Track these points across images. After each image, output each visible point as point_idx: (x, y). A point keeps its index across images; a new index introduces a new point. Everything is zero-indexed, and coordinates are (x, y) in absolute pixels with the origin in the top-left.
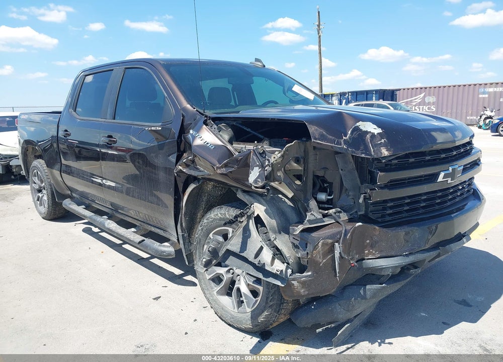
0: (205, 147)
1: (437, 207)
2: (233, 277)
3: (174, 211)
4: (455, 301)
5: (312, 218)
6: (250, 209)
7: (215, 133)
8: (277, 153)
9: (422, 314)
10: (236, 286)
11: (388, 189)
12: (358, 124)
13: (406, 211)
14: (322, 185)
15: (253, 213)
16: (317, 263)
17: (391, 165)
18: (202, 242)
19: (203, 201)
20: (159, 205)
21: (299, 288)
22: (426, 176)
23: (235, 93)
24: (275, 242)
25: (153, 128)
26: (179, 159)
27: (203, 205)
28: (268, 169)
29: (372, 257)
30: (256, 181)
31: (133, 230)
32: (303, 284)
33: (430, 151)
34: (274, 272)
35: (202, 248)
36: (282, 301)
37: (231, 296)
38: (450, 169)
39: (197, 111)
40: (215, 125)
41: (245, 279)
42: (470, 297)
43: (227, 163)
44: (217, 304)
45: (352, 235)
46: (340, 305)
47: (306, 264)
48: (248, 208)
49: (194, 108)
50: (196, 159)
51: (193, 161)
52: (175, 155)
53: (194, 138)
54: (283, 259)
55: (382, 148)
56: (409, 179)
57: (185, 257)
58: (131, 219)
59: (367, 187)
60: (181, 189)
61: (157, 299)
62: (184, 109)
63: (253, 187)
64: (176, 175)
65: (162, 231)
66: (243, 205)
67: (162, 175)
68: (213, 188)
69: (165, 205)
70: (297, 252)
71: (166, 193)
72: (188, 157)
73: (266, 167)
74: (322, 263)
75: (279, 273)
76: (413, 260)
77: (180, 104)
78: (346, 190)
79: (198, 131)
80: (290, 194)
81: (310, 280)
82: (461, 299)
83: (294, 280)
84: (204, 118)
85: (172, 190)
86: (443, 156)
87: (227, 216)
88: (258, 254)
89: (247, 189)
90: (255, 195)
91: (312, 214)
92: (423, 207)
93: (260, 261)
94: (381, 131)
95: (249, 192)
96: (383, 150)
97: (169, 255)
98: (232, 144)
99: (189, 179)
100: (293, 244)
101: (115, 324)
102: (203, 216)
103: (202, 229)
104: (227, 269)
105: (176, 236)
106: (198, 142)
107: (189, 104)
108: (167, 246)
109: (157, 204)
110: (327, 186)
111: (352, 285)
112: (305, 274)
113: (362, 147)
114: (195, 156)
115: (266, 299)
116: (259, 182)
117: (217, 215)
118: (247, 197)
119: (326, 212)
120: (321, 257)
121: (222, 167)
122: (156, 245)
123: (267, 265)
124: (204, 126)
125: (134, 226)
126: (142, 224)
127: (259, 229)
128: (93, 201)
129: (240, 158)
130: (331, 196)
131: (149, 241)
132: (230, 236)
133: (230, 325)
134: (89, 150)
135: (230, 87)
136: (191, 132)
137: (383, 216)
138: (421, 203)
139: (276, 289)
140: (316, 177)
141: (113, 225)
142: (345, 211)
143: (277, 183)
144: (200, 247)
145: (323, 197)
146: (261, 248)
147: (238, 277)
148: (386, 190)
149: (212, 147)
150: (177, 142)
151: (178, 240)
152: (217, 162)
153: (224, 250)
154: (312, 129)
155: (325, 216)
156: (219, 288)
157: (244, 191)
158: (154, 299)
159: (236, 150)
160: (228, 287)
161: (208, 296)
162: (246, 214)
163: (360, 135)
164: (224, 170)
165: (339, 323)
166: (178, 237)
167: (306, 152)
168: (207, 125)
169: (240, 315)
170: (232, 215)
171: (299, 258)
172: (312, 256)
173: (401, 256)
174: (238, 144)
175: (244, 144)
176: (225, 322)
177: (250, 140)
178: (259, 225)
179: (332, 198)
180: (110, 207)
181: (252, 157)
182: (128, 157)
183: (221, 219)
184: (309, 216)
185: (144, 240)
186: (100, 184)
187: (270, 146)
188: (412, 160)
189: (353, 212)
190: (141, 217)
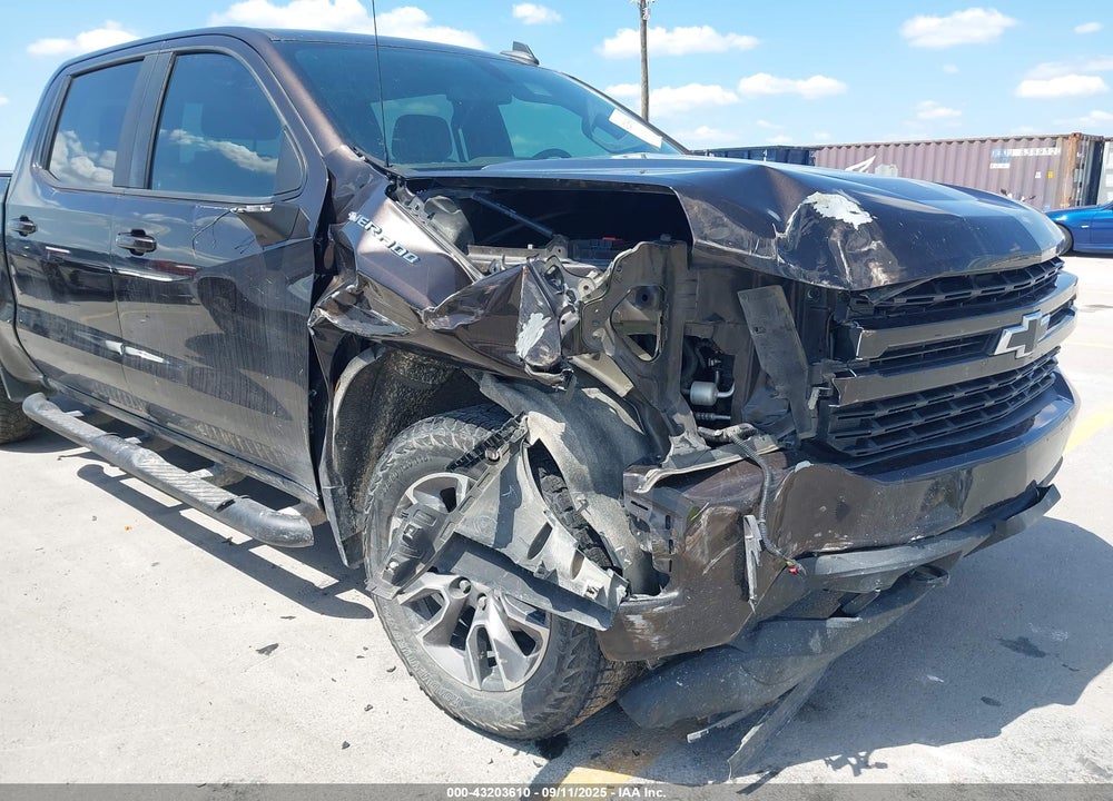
0: (390, 259)
1: (986, 419)
2: (467, 599)
3: (310, 430)
4: (1004, 643)
5: (685, 449)
6: (516, 427)
7: (420, 219)
8: (592, 274)
9: (931, 678)
10: (475, 623)
11: (880, 373)
12: (810, 199)
13: (916, 429)
14: (703, 363)
15: (526, 439)
16: (695, 568)
17: (888, 309)
18: (386, 510)
19: (386, 403)
20: (268, 412)
21: (646, 632)
22: (966, 339)
23: (460, 131)
24: (584, 514)
25: (249, 209)
26: (319, 289)
27: (387, 414)
28: (571, 318)
29: (833, 549)
30: (535, 353)
31: (204, 473)
32: (658, 622)
33: (978, 275)
34: (583, 592)
35: (385, 525)
36: (599, 663)
37: (464, 649)
38: (1026, 320)
39: (367, 161)
40: (416, 199)
41: (501, 605)
42: (1035, 631)
43: (455, 300)
44: (426, 667)
45: (784, 494)
46: (747, 671)
47: (668, 572)
48: (512, 424)
49: (360, 155)
50: (369, 292)
51: (359, 297)
52: (310, 279)
53: (361, 233)
54: (607, 560)
55: (872, 265)
56: (928, 346)
57: (340, 546)
58: (199, 446)
59: (829, 368)
60: (326, 372)
61: (268, 650)
62: (333, 159)
63: (527, 367)
64: (312, 333)
65: (279, 480)
66: (496, 417)
67: (273, 333)
68: (413, 368)
69: (285, 411)
70: (641, 540)
71: (287, 379)
72: (345, 286)
73: (564, 311)
74: (708, 567)
75: (593, 597)
76: (934, 554)
77: (322, 144)
78: (768, 376)
79: (372, 214)
80: (623, 388)
81: (676, 612)
82: (1014, 637)
83: (632, 611)
84: (385, 182)
85: (303, 372)
86: (1010, 288)
87: (455, 443)
88: (536, 548)
89: (507, 373)
90: (529, 388)
91: (684, 440)
92: (955, 419)
93: (543, 565)
94: (870, 220)
95: (513, 379)
96: (875, 270)
97: (298, 539)
98: (465, 251)
99: (350, 346)
100: (634, 518)
101: (155, 726)
102: (387, 442)
103: (386, 477)
104: (450, 579)
105: (316, 493)
106: (370, 244)
107: (346, 143)
108: (293, 518)
109: (263, 411)
110: (716, 365)
111: (776, 618)
112: (662, 596)
113: (821, 262)
114: (364, 282)
115: (557, 660)
116: (545, 354)
117: (427, 439)
118: (509, 394)
119: (717, 433)
120: (706, 552)
121: (440, 313)
122: (263, 514)
123: (562, 574)
124: (389, 201)
125: (207, 464)
126: (227, 458)
127: (542, 481)
128: (104, 400)
129: (492, 288)
130: (727, 390)
131: (244, 505)
132: (461, 496)
133: (458, 719)
134: (98, 271)
135: (448, 116)
136: (353, 216)
137: (861, 443)
138: (951, 409)
139: (585, 635)
140: (691, 341)
141: (153, 460)
142: (764, 431)
143: (586, 356)
144: (381, 521)
145: (705, 392)
146: (547, 529)
147: (483, 599)
148: (876, 376)
149: (411, 257)
150: (316, 246)
151: (321, 502)
152: (425, 299)
153: (448, 534)
154: (693, 209)
155: (714, 443)
156: (431, 627)
157: (500, 379)
158: (261, 651)
159: (477, 267)
160: (455, 623)
161: (401, 645)
162: (506, 438)
163: (818, 229)
164: (445, 322)
165: (744, 714)
166: (320, 496)
167: (668, 274)
168: (395, 199)
169: (486, 697)
170: (468, 443)
171: (648, 555)
172: (683, 549)
173: (904, 544)
174: (483, 252)
175: (498, 253)
176: (447, 712)
177: (515, 241)
178: (541, 471)
179: (731, 397)
180: (145, 415)
181: (526, 285)
182: (194, 291)
183: (436, 452)
184: (677, 446)
185: (231, 502)
186: (117, 357)
187: (569, 257)
188: (940, 298)
189: (786, 433)
190: (224, 441)
